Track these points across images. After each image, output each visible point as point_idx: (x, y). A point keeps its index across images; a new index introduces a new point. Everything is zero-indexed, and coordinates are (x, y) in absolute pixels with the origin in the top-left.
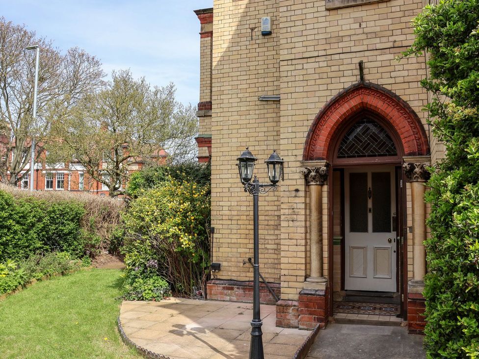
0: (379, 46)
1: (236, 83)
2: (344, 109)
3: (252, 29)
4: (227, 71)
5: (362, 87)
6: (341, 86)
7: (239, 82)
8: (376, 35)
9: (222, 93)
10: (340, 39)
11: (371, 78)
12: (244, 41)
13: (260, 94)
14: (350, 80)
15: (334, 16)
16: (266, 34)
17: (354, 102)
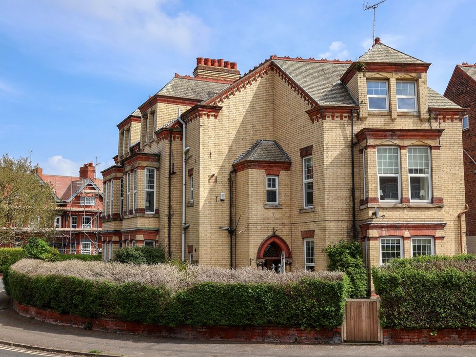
0: (279, 223)
1: (210, 220)
2: (269, 242)
3: (217, 197)
4: (206, 214)
5: (274, 236)
6: (268, 235)
7: (211, 220)
8: (278, 219)
9: (204, 223)
10: (268, 219)
11: (277, 233)
12: (213, 202)
13: (220, 226)
14: (270, 233)
15: (266, 211)
16: (222, 200)
17: (271, 241)
